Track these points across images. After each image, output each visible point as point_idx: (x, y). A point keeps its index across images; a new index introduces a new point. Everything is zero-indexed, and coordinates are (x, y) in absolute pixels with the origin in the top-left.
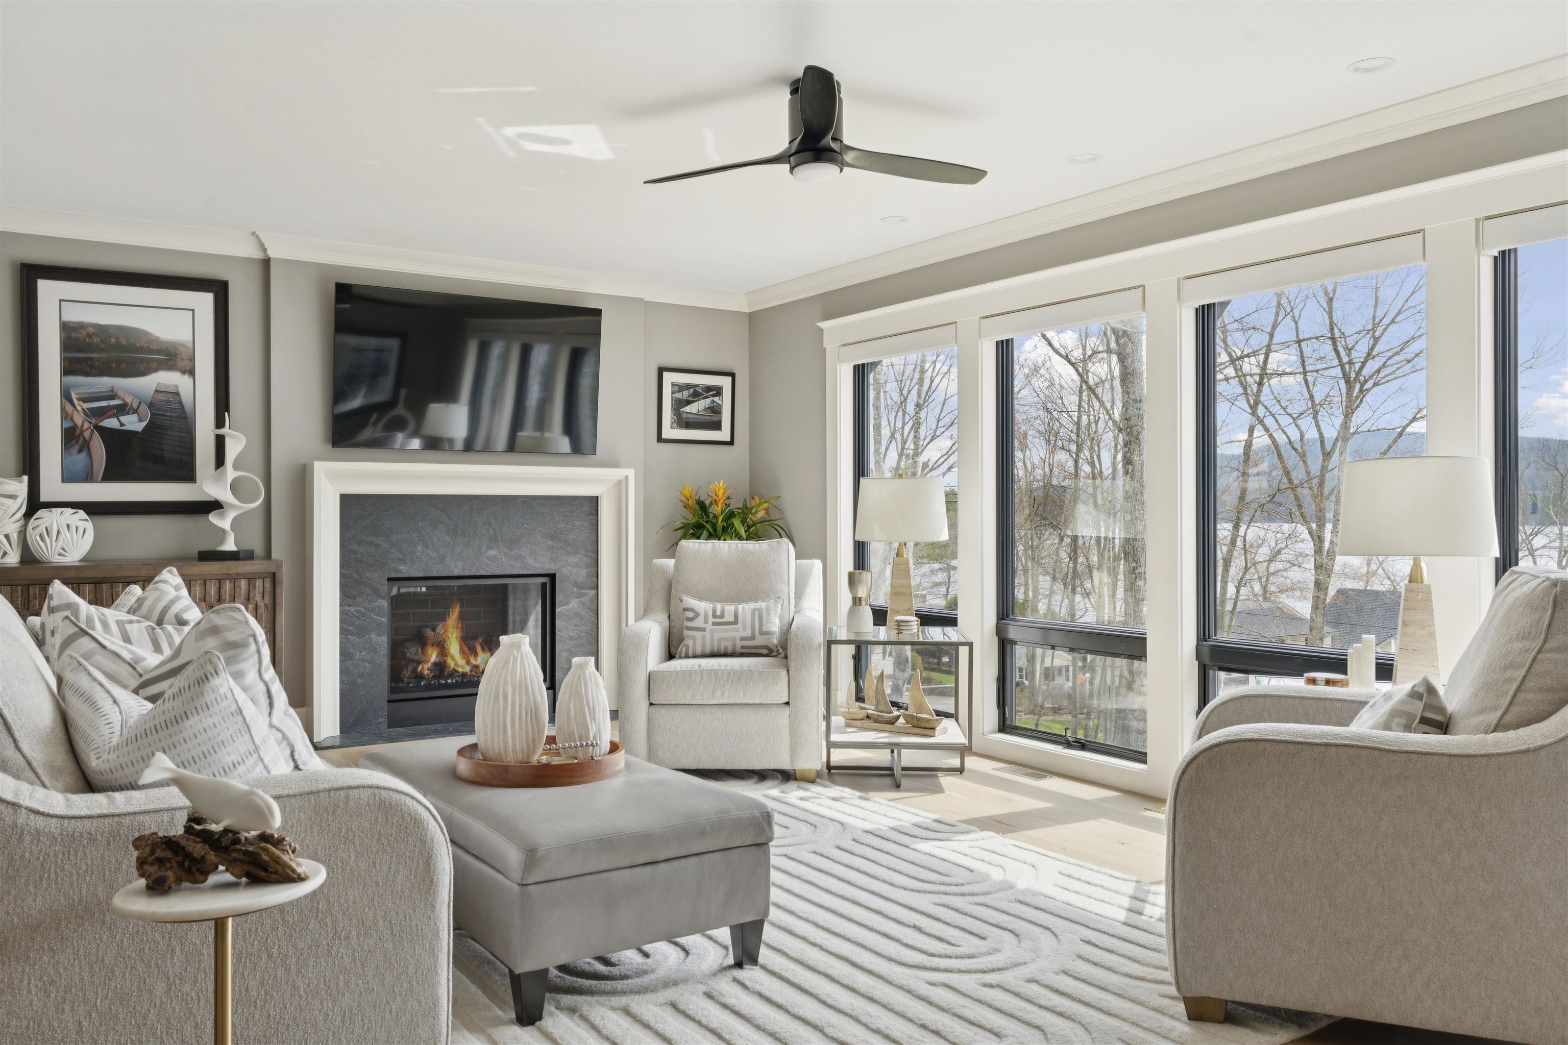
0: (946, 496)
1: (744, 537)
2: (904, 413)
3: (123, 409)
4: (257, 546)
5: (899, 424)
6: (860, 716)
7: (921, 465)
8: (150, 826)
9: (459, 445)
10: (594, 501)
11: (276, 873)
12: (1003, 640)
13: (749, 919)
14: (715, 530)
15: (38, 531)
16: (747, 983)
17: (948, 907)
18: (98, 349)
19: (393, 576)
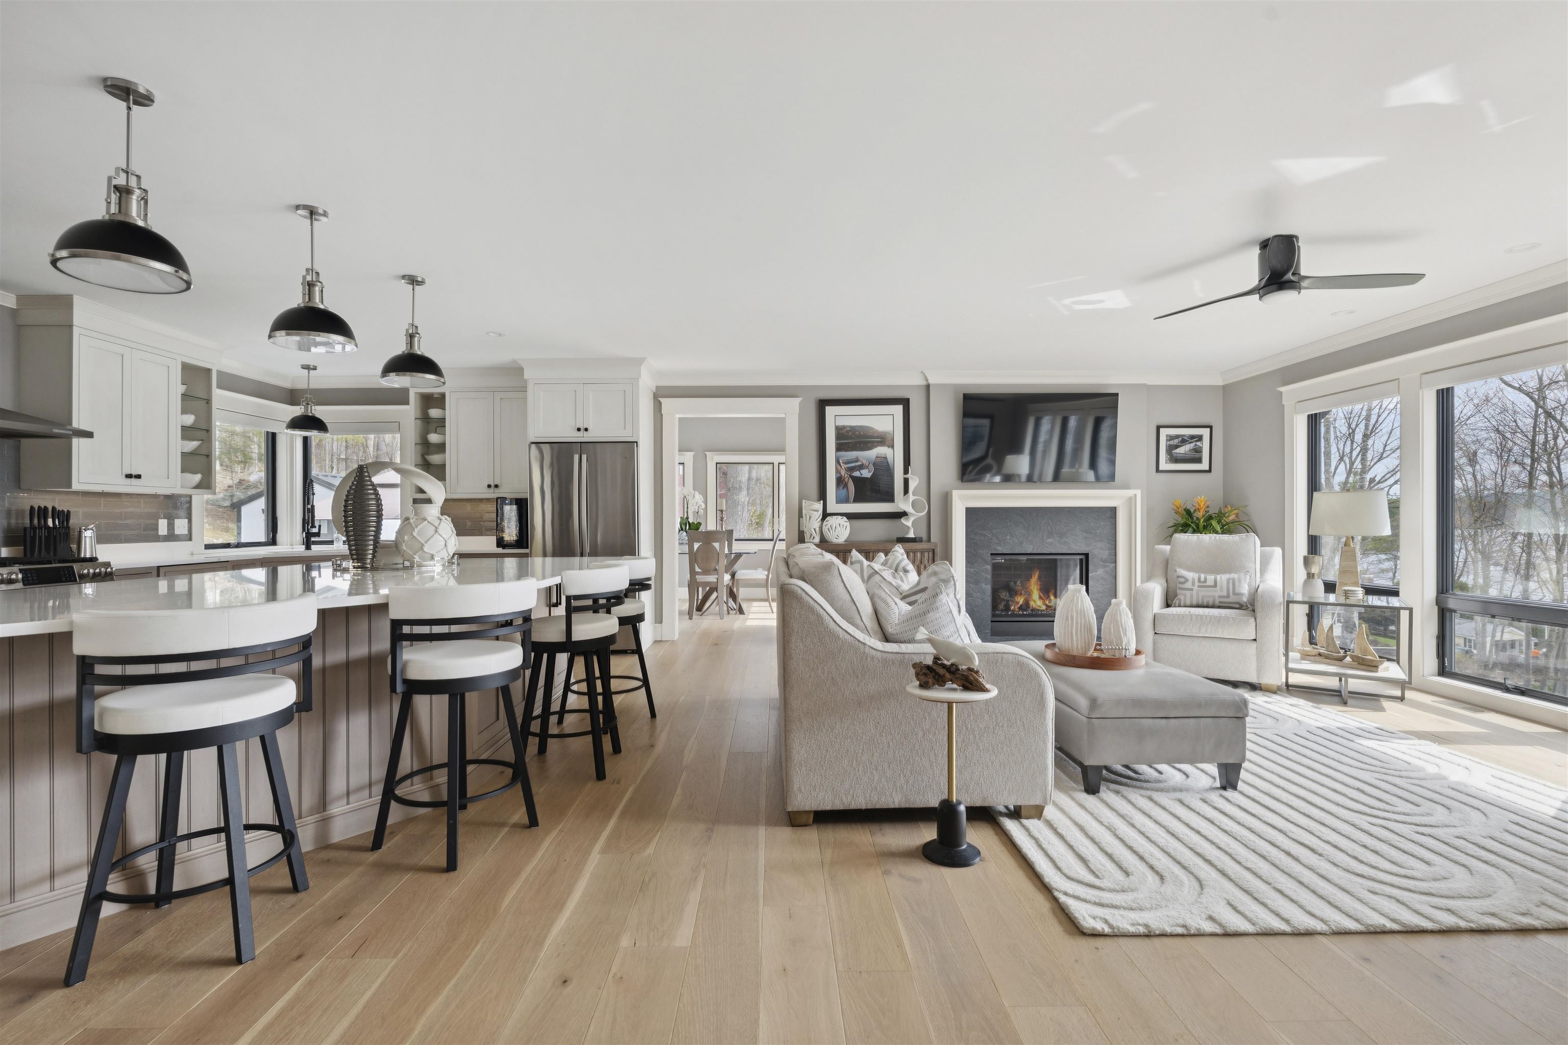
0: (1389, 504)
1: (1220, 532)
2: (1352, 442)
3: (861, 467)
4: (924, 536)
5: (1347, 450)
6: (1313, 654)
7: (1368, 480)
8: (917, 659)
9: (1024, 479)
10: (1113, 511)
11: (976, 686)
12: (1443, 609)
13: (1231, 761)
14: (1198, 528)
15: (827, 527)
16: (1230, 798)
17: (1387, 782)
18: (851, 438)
19: (994, 552)
